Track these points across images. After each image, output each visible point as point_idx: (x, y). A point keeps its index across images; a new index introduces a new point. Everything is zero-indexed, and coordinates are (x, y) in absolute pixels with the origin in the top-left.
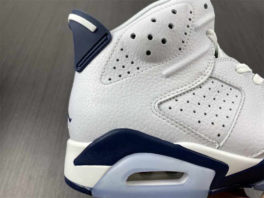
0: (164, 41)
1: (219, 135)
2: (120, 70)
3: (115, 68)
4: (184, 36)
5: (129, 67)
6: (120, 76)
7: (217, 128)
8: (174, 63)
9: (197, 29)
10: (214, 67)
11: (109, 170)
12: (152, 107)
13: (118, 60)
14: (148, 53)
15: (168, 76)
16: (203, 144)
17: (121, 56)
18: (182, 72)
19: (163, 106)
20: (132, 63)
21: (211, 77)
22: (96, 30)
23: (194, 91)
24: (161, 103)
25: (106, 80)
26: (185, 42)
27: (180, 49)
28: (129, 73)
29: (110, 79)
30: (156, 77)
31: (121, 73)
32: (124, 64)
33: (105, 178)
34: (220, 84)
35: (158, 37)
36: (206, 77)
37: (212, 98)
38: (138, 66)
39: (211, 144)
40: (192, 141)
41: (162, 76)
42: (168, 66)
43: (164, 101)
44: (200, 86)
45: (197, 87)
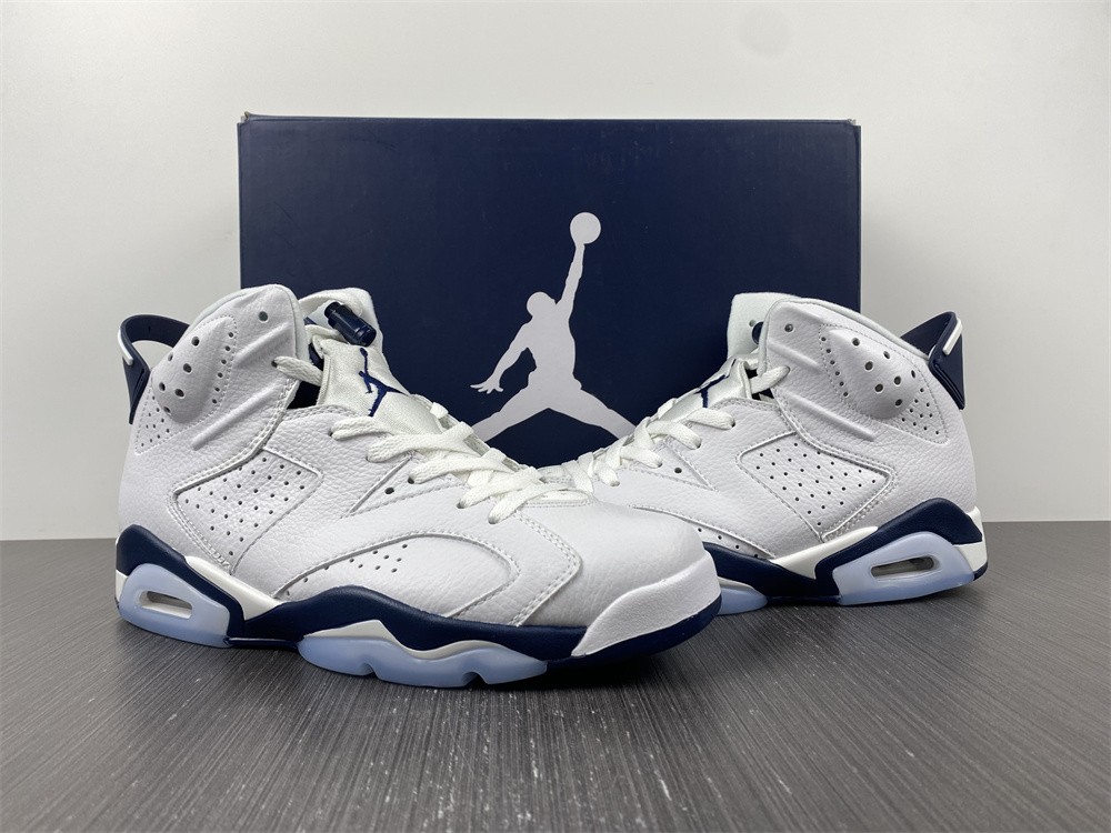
0: (179, 393)
1: (232, 553)
2: (151, 431)
3: (147, 427)
4: (217, 380)
5: (159, 428)
6: (151, 440)
7: (232, 541)
8: (207, 424)
9: (241, 364)
10: (274, 430)
11: (125, 581)
12: (169, 497)
13: (150, 415)
14: (167, 410)
15: (197, 446)
16: (215, 563)
17: (153, 408)
18: (216, 442)
19: (180, 499)
20: (163, 421)
21: (261, 451)
22: (134, 363)
23: (228, 475)
24: (178, 494)
25: (140, 446)
26: (222, 390)
27: (214, 402)
28: (159, 437)
29: (143, 445)
30: (184, 448)
31: (152, 436)
32: (155, 422)
33: (123, 594)
34: (280, 462)
35: (171, 388)
36: (252, 451)
37: (252, 488)
38: (168, 427)
39: (222, 567)
40: (202, 557)
41: (191, 447)
42: (200, 429)
43: (185, 490)
44: (239, 466)
45: (235, 468)
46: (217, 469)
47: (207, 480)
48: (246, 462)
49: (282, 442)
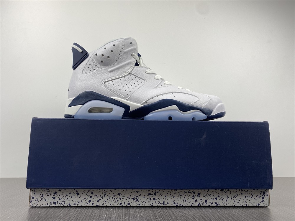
0: (108, 57)
1: (127, 95)
2: (91, 68)
3: (88, 68)
4: (118, 56)
5: (94, 67)
6: (90, 71)
7: (127, 92)
8: (114, 67)
9: (125, 53)
10: (133, 69)
11: (82, 106)
12: (102, 83)
13: (90, 64)
14: (102, 62)
15: (110, 72)
16: (121, 98)
17: (92, 63)
18: (117, 71)
19: (106, 83)
20: (96, 66)
21: (130, 74)
22: (82, 52)
23: (121, 78)
24: (106, 82)
25: (84, 73)
26: (119, 58)
27: (117, 61)
28: (94, 70)
29: (86, 72)
30: (105, 72)
31: (91, 70)
32: (92, 66)
33: (80, 110)
34: (135, 77)
35: (106, 55)
36: (128, 73)
37: (129, 81)
38: (98, 67)
39: (124, 98)
40: (116, 97)
41: (108, 72)
42: (111, 68)
43: (107, 81)
44: (124, 77)
45: (123, 77)
46: (118, 77)
47: (115, 79)
48: (126, 76)
49: (135, 72)
